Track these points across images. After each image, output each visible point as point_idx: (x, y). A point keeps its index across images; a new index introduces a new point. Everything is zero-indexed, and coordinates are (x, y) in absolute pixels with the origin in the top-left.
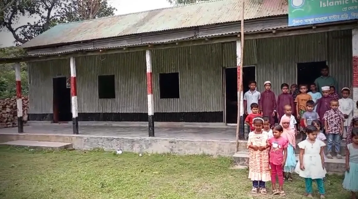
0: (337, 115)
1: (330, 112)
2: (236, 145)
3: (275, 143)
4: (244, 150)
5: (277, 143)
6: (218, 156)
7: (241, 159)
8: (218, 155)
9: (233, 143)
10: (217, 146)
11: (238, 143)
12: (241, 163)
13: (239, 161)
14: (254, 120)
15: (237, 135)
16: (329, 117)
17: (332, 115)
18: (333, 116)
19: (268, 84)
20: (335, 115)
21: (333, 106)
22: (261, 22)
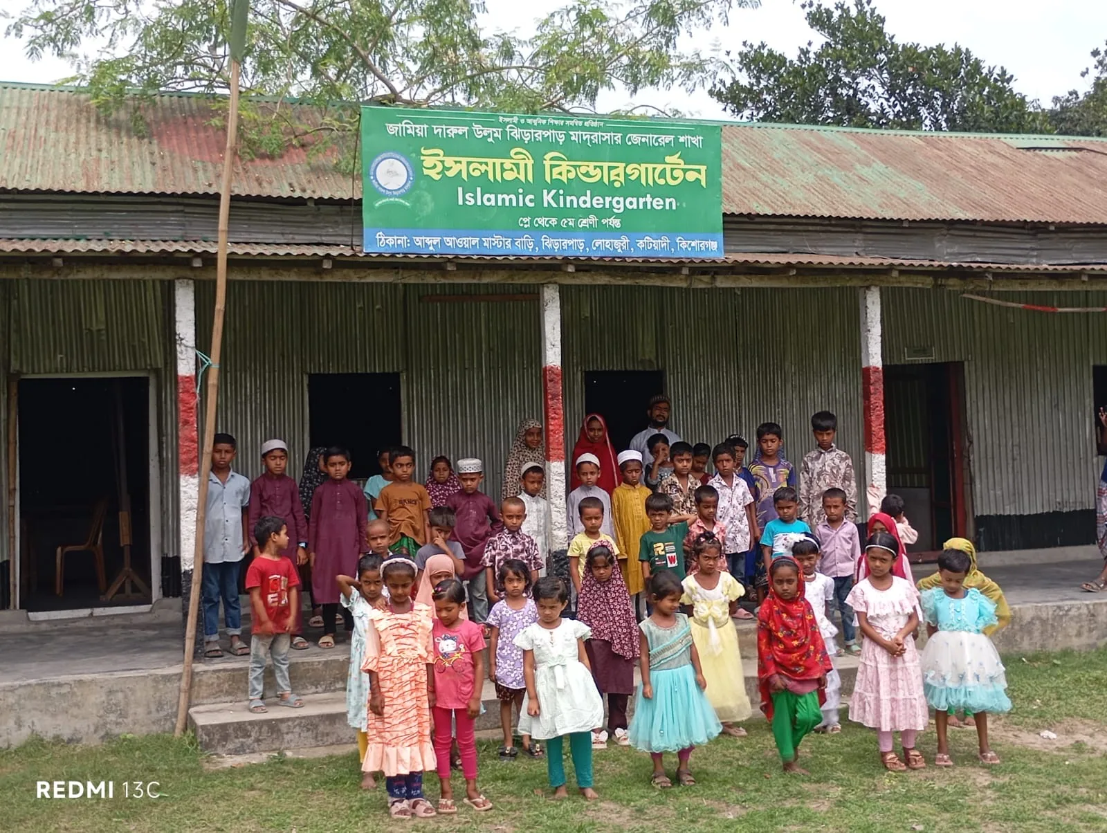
0: (520, 547)
1: (500, 538)
2: (184, 684)
3: (445, 639)
4: (214, 701)
5: (452, 638)
6: (102, 738)
7: (231, 731)
8: (102, 733)
9: (167, 678)
10: (96, 698)
11: (193, 674)
12: (230, 746)
13: (225, 738)
14: (385, 568)
15: (189, 645)
16: (499, 554)
17: (506, 549)
18: (508, 552)
19: (278, 453)
20: (515, 547)
21: (511, 517)
22: (177, 212)
